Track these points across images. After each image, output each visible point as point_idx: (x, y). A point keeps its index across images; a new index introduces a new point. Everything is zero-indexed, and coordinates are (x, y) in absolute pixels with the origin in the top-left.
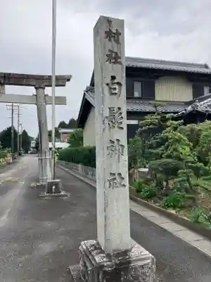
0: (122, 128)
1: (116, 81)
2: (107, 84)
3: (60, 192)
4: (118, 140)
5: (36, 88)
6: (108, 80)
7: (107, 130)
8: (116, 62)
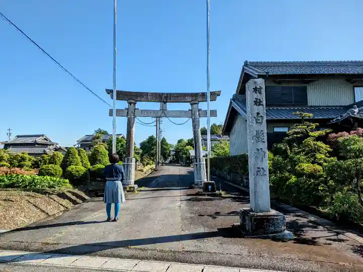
0: (264, 142)
1: (260, 115)
2: (255, 118)
3: (215, 191)
4: (261, 149)
5: (191, 104)
6: (255, 115)
7: (254, 144)
8: (260, 105)
